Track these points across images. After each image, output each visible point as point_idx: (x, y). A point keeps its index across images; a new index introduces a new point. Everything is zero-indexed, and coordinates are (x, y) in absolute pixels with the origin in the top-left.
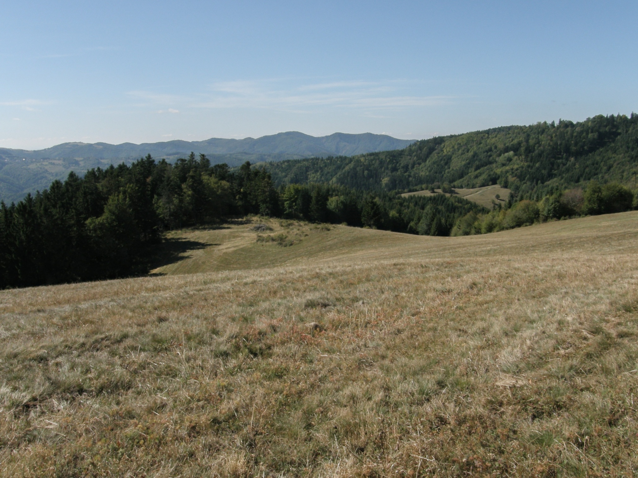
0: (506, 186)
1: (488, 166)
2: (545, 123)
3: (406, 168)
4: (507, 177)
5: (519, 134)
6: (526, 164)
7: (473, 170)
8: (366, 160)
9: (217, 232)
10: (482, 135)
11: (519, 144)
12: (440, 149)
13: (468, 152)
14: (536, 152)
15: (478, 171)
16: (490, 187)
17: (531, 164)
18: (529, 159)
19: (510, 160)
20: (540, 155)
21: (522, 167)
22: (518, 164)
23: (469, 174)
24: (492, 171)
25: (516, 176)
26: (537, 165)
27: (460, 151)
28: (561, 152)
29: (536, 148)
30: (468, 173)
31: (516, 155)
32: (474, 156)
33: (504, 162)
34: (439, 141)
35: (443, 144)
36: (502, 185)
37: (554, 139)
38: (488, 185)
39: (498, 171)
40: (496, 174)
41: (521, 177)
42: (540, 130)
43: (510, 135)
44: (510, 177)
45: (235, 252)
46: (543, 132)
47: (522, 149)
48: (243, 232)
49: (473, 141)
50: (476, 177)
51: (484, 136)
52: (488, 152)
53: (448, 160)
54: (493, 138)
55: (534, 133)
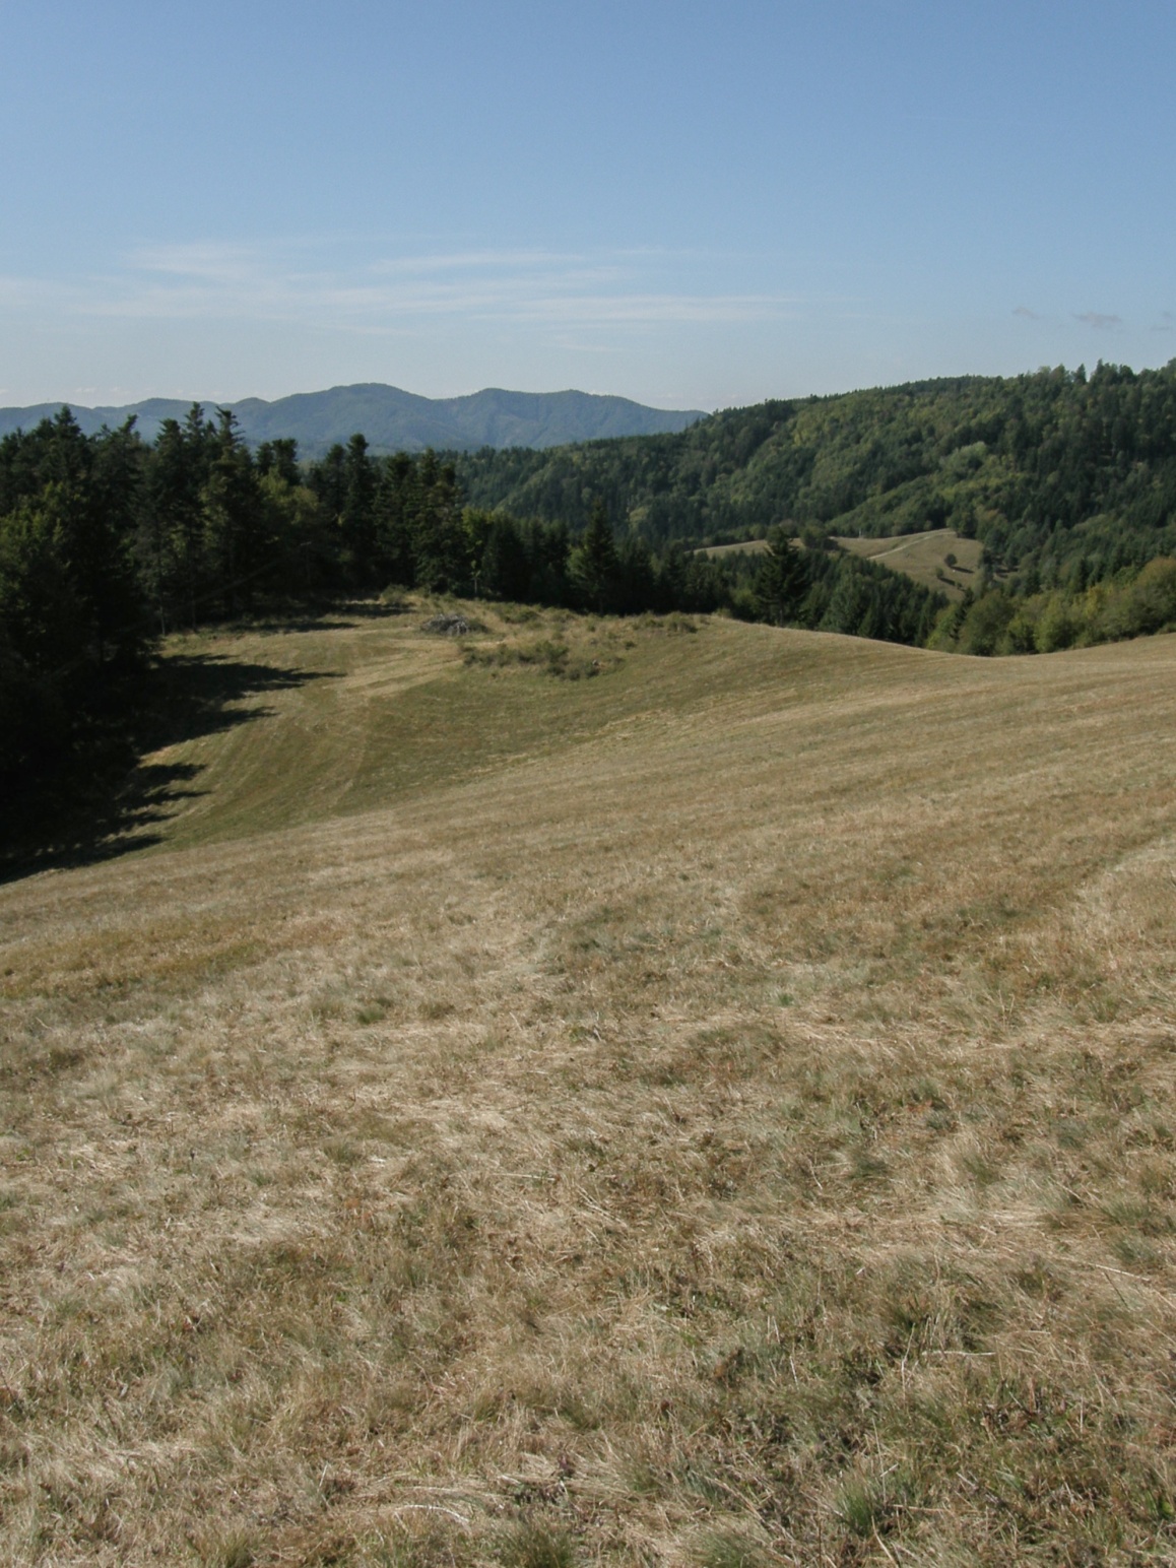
0: (970, 533)
1: (918, 479)
2: (1061, 370)
3: (693, 481)
4: (973, 508)
5: (993, 397)
6: (1020, 475)
7: (879, 488)
8: (585, 458)
9: (315, 636)
10: (896, 397)
11: (999, 422)
12: (782, 431)
13: (858, 442)
14: (1047, 444)
15: (892, 493)
16: (928, 536)
17: (1036, 476)
18: (1028, 462)
19: (976, 463)
20: (1057, 452)
21: (1012, 484)
22: (999, 476)
23: (869, 500)
24: (930, 491)
25: (996, 506)
26: (1051, 479)
27: (838, 440)
28: (1110, 446)
29: (1044, 433)
30: (865, 498)
31: (990, 451)
32: (874, 453)
33: (961, 470)
34: (778, 412)
35: (791, 421)
36: (961, 529)
37: (1090, 411)
38: (921, 530)
39: (948, 493)
40: (943, 501)
41: (1011, 509)
42: (1047, 388)
43: (969, 400)
44: (980, 509)
45: (408, 696)
46: (1056, 393)
47: (1009, 436)
48: (398, 636)
49: (871, 413)
50: (889, 507)
51: (900, 400)
52: (910, 444)
53: (805, 463)
54: (923, 406)
55: (1034, 396)
